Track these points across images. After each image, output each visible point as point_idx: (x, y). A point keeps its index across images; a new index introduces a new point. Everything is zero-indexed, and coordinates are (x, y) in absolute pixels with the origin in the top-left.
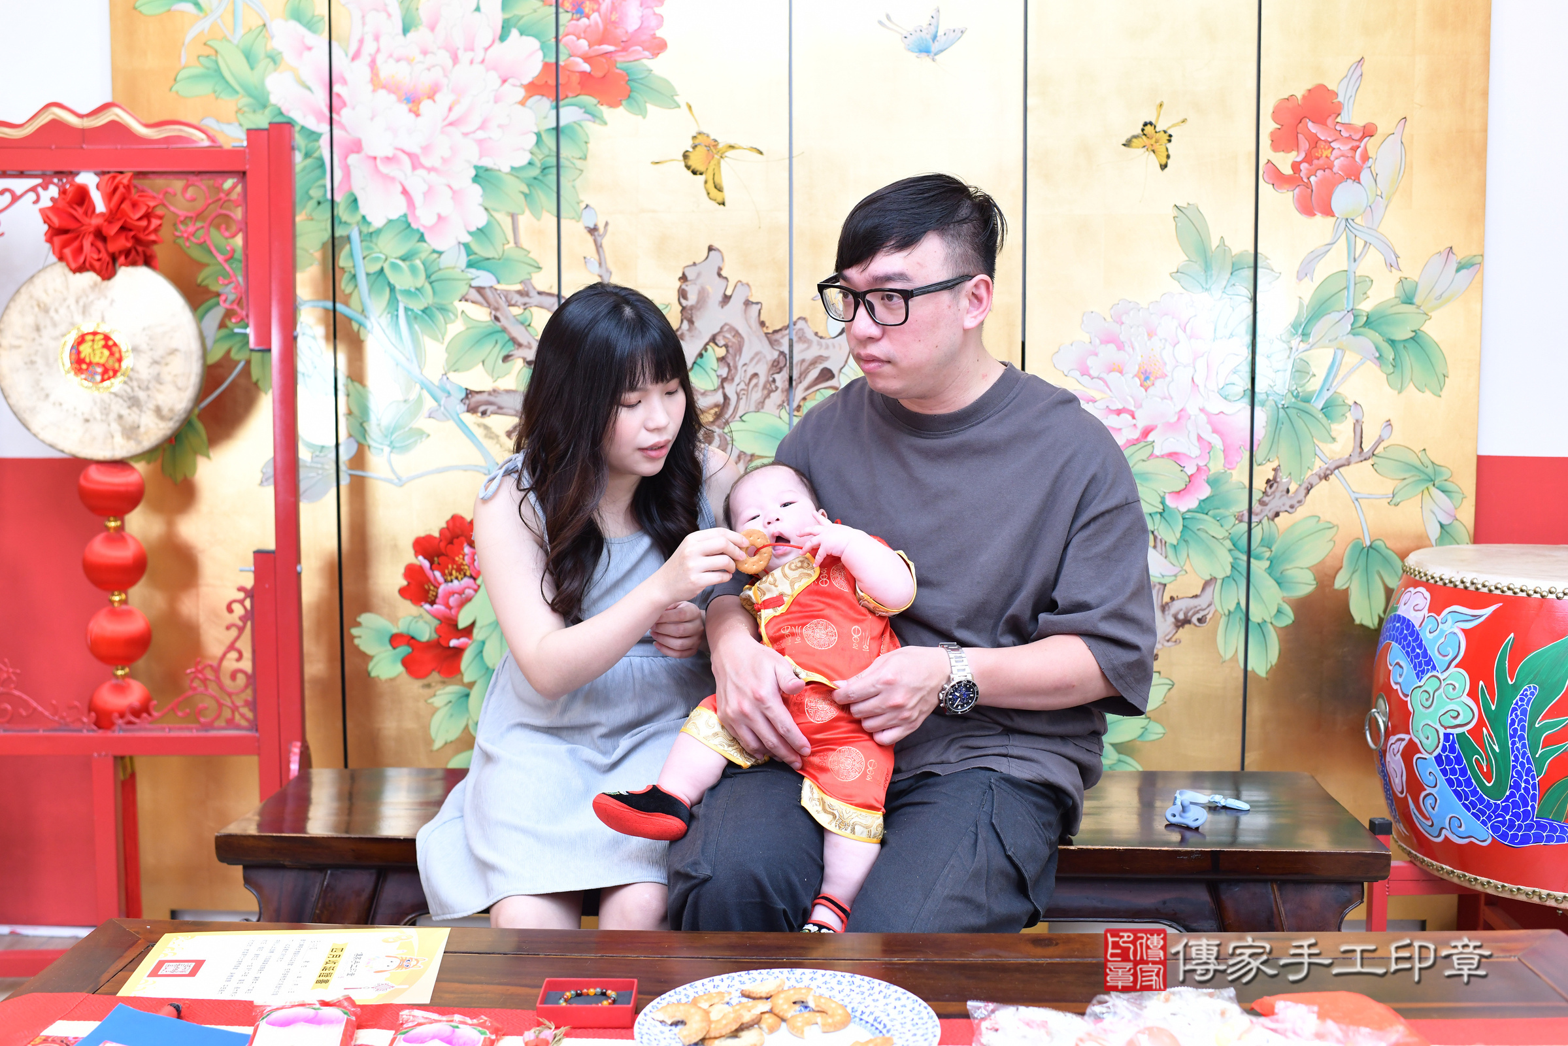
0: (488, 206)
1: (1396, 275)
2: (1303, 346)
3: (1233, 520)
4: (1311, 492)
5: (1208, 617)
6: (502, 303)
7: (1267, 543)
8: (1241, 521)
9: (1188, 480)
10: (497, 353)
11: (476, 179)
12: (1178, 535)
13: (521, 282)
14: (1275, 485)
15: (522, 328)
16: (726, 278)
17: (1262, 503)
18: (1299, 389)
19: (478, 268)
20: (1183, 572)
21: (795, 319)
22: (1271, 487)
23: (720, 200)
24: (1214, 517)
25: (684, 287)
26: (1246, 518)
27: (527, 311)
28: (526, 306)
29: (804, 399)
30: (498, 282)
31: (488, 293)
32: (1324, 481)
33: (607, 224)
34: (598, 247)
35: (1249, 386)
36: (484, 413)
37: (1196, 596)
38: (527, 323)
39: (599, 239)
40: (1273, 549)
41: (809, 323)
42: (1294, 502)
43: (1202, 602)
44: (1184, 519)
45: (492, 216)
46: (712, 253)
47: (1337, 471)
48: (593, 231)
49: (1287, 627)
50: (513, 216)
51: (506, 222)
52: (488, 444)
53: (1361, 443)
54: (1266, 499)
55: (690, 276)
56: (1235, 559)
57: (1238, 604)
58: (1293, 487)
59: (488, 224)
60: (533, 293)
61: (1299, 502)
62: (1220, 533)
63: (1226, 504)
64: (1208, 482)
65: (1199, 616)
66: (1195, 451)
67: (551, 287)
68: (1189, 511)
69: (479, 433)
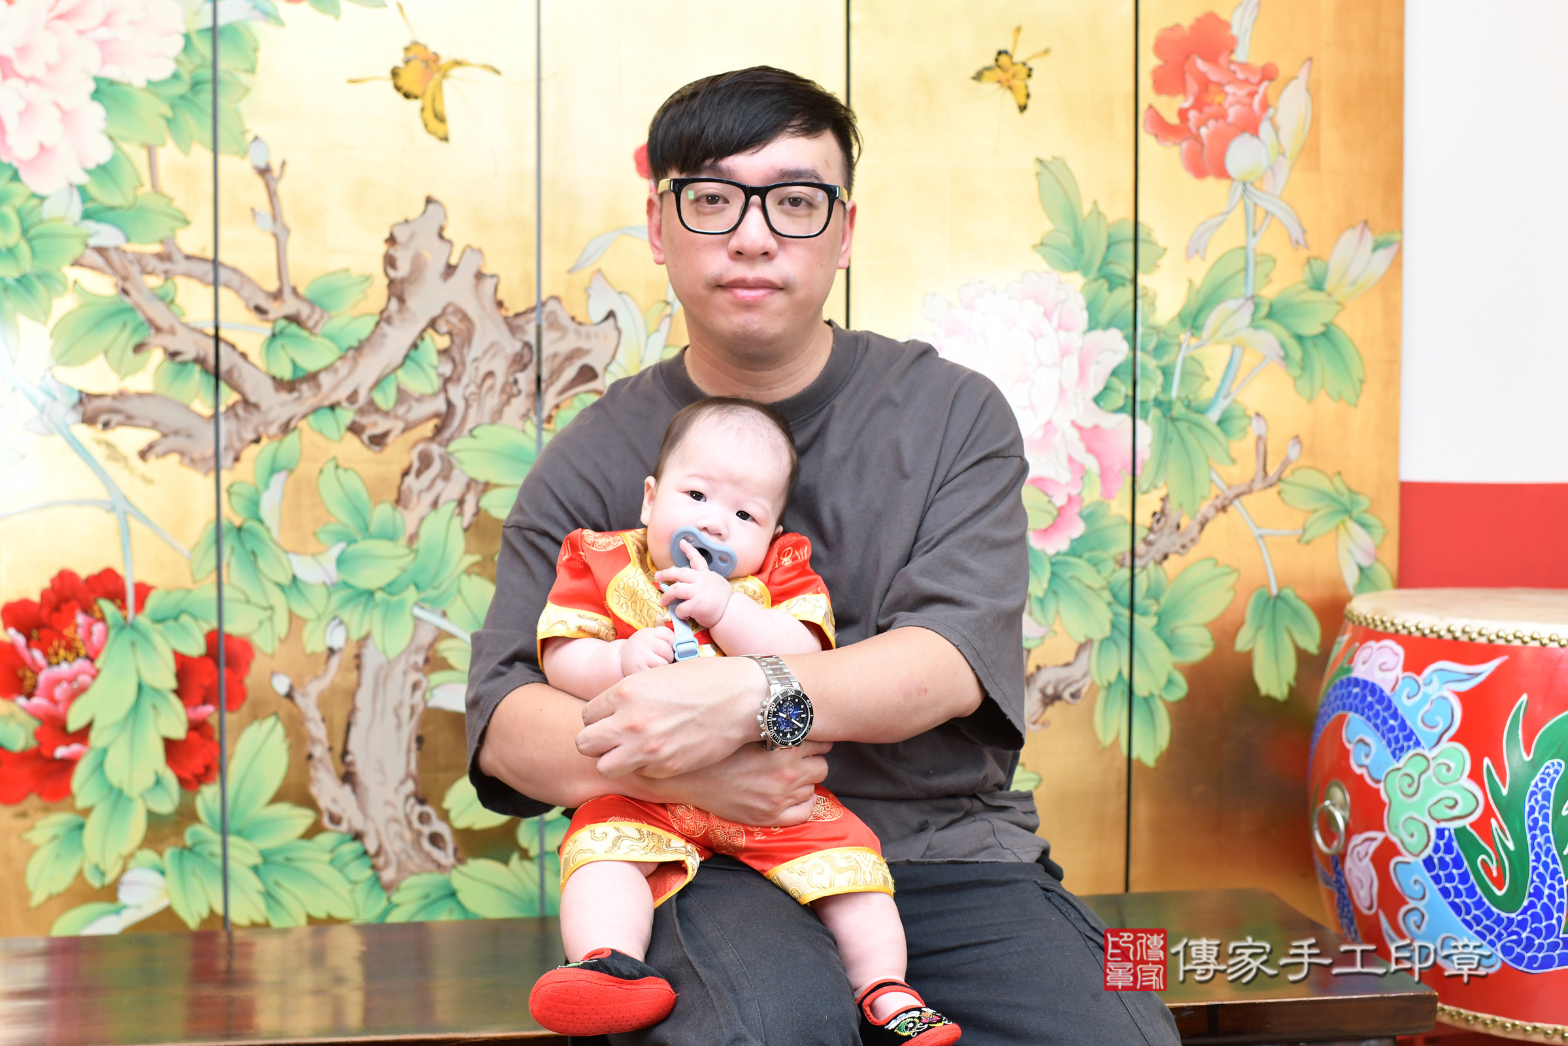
0: (113, 133)
1: (1303, 254)
2: (1194, 342)
3: (1111, 565)
4: (1208, 527)
5: (1084, 691)
6: (135, 270)
7: (1154, 594)
8: (1122, 566)
9: (1055, 513)
10: (126, 340)
11: (97, 95)
12: (1045, 585)
13: (162, 242)
14: (1163, 520)
15: (161, 306)
16: (450, 242)
17: (1148, 543)
18: (1191, 397)
19: (99, 220)
20: (1052, 634)
21: (544, 297)
22: (1158, 521)
23: (442, 134)
24: (1089, 561)
25: (392, 252)
26: (1128, 562)
27: (169, 283)
28: (168, 275)
29: (557, 407)
30: (128, 240)
31: (113, 256)
32: (1221, 515)
33: (284, 164)
34: (272, 195)
35: (1130, 393)
36: (106, 425)
37: (1068, 665)
38: (169, 299)
39: (272, 184)
40: (1163, 600)
41: (564, 304)
42: (1186, 540)
43: (1076, 671)
44: (1052, 564)
45: (118, 148)
46: (431, 207)
47: (1236, 502)
48: (264, 172)
49: (1179, 703)
50: (150, 150)
51: (140, 157)
52: (112, 468)
53: (1265, 465)
54: (1152, 537)
55: (401, 236)
56: (1116, 614)
57: (1120, 673)
58: (1185, 522)
59: (114, 159)
60: (177, 257)
61: (1193, 540)
62: (1097, 581)
63: (1103, 545)
64: (1080, 515)
65: (1072, 689)
66: (1065, 476)
67: (204, 249)
68: (1058, 553)
69: (99, 453)
